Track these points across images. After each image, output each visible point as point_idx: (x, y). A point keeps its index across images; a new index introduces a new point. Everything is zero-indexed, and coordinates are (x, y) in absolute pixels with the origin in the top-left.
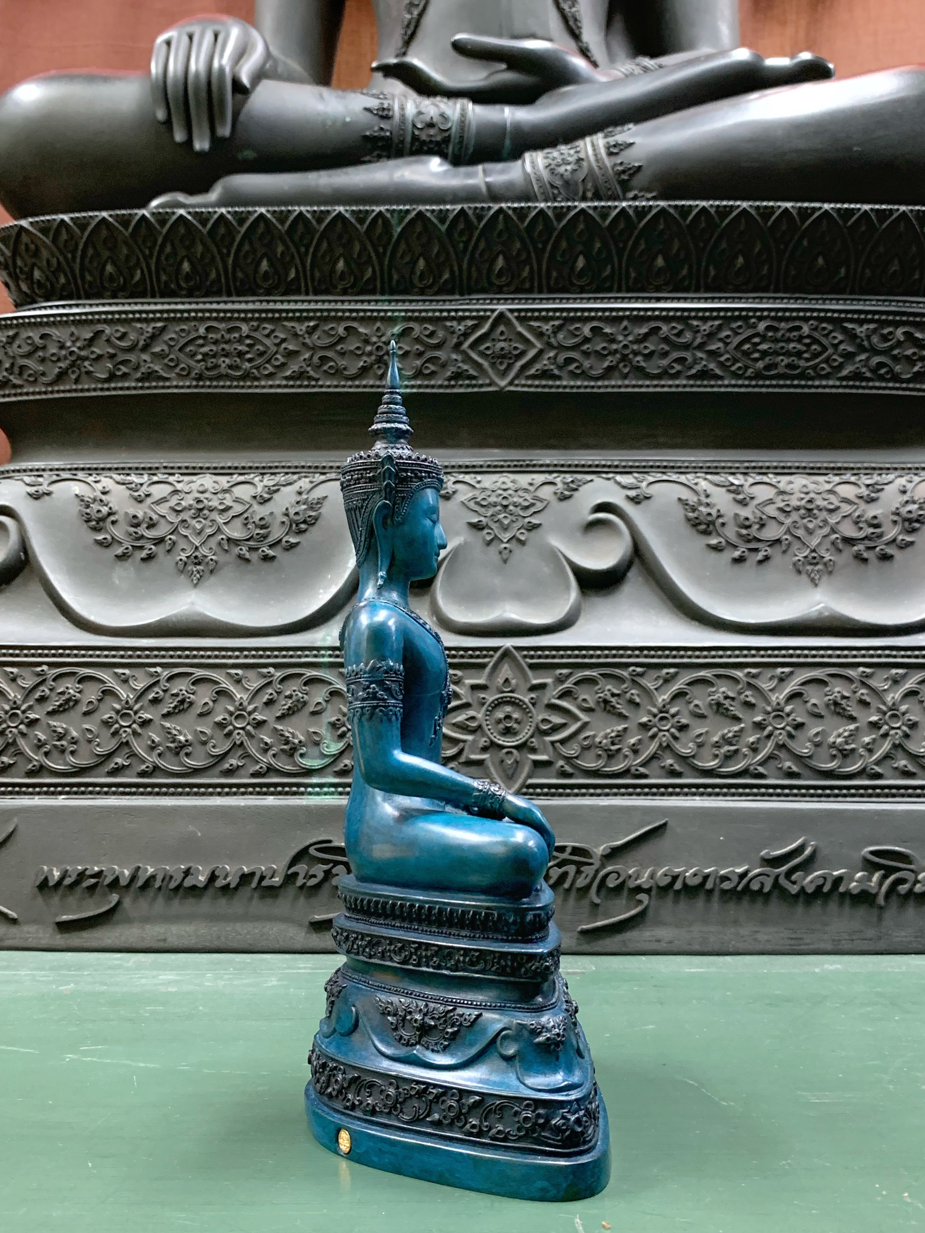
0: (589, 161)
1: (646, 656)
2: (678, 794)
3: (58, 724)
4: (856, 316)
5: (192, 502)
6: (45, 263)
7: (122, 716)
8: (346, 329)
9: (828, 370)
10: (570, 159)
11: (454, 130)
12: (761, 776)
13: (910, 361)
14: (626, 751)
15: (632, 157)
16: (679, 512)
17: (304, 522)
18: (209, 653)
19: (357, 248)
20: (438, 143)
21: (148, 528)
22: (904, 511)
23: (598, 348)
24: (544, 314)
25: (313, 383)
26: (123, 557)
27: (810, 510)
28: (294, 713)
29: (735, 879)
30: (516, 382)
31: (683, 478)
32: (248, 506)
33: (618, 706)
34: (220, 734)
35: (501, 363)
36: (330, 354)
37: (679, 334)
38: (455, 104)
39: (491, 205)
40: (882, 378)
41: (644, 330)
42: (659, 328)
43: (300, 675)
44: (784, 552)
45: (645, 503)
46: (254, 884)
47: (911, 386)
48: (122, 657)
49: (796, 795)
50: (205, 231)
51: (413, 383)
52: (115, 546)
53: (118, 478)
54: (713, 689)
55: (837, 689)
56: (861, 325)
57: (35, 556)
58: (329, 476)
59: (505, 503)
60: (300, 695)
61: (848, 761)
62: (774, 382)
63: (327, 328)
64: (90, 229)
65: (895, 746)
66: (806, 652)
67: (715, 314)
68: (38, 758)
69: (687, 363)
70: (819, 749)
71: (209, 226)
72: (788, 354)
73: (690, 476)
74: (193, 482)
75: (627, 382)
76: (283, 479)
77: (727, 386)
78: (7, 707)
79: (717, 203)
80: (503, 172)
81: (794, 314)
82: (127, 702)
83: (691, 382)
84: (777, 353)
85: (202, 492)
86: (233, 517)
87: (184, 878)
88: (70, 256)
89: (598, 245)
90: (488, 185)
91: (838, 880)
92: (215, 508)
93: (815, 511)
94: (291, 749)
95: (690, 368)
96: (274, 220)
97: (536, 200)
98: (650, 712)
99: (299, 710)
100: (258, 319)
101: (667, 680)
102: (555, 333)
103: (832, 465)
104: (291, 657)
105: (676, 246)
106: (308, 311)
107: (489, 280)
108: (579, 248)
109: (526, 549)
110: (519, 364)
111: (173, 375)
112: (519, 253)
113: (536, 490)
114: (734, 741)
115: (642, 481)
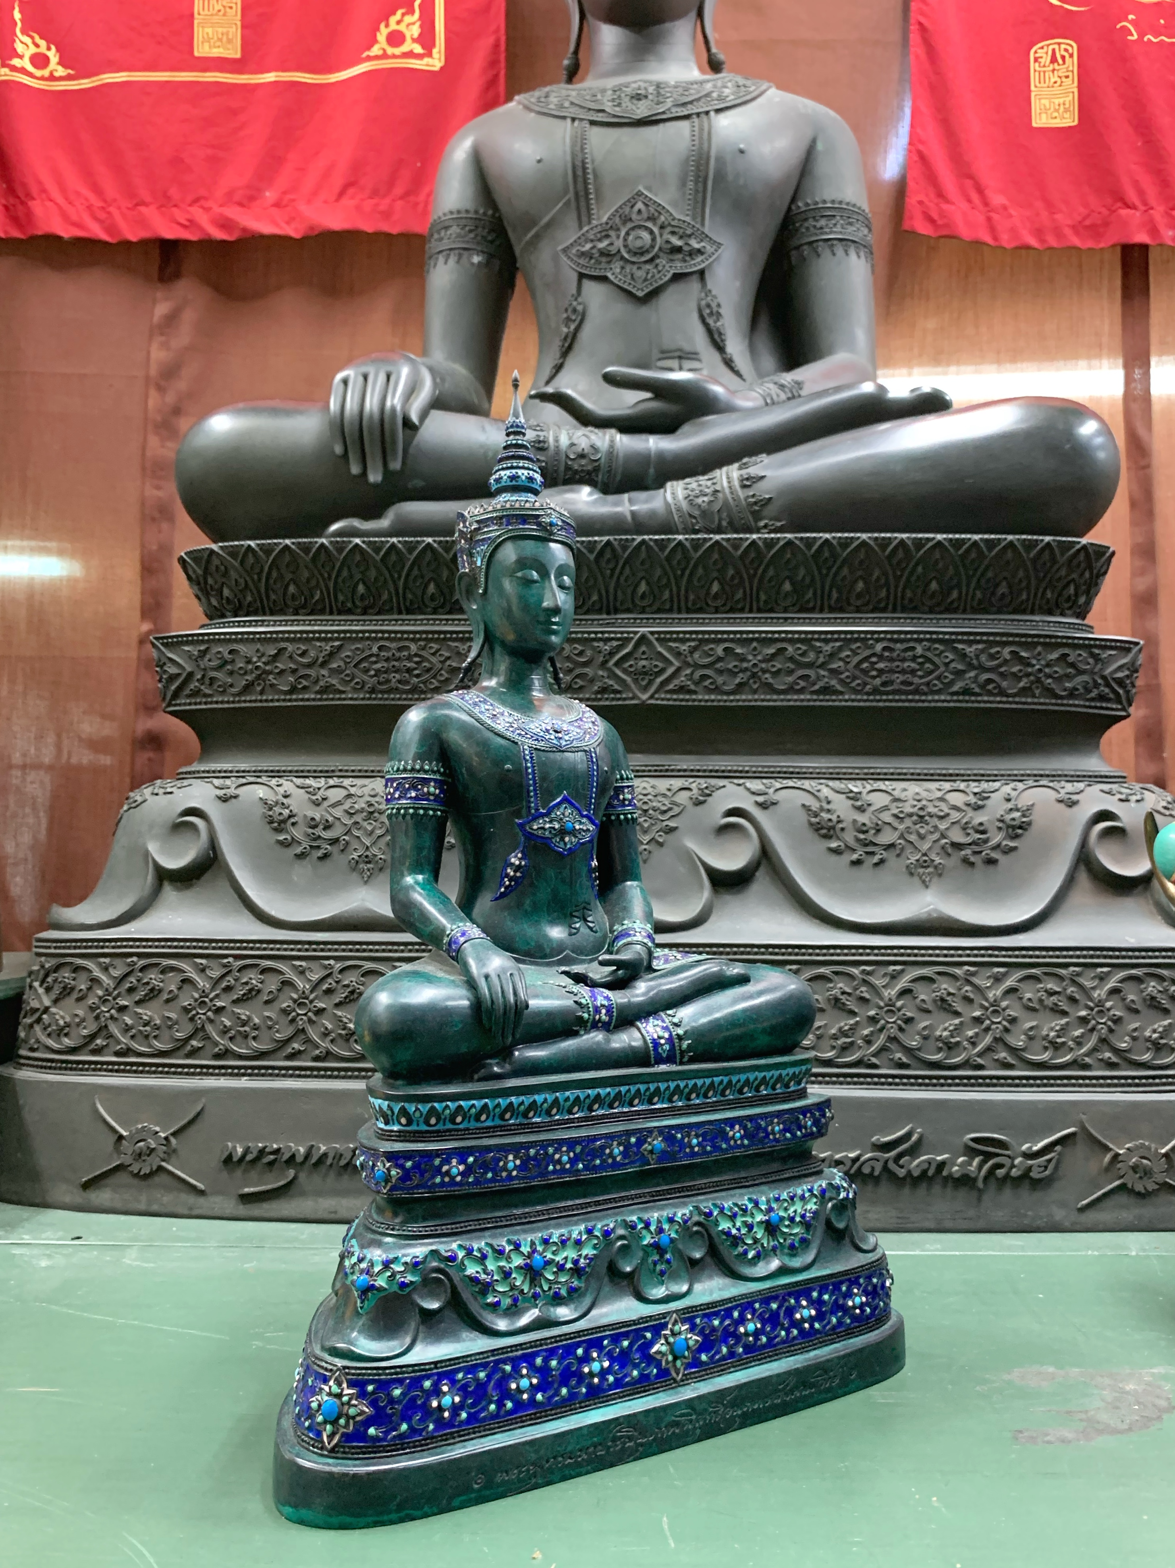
0: (724, 493)
1: (771, 954)
3: (243, 1012)
4: (965, 638)
5: (363, 805)
6: (233, 582)
7: (299, 1005)
9: (941, 686)
10: (707, 490)
11: (603, 460)
12: (875, 1066)
13: (1017, 677)
15: (763, 490)
16: (803, 817)
18: (377, 947)
20: (589, 473)
21: (324, 829)
22: (1008, 817)
23: (730, 666)
24: (681, 636)
26: (301, 856)
27: (922, 817)
29: (849, 1163)
30: (656, 696)
31: (808, 785)
35: (643, 679)
37: (803, 655)
38: (604, 434)
40: (990, 693)
41: (771, 651)
42: (786, 649)
44: (898, 855)
45: (772, 808)
47: (1017, 699)
48: (299, 950)
49: (905, 1084)
50: (378, 558)
52: (295, 844)
53: (299, 781)
54: (832, 985)
55: (944, 986)
56: (970, 646)
57: (222, 854)
59: (645, 807)
61: (953, 1053)
62: (890, 697)
64: (274, 554)
65: (996, 1040)
66: (916, 951)
67: (836, 636)
68: (223, 1042)
69: (811, 680)
70: (927, 1042)
71: (382, 553)
72: (903, 672)
73: (814, 783)
74: (364, 785)
75: (756, 697)
77: (846, 701)
78: (196, 995)
79: (839, 535)
80: (646, 501)
81: (909, 636)
82: (304, 992)
83: (815, 697)
84: (892, 671)
85: (373, 796)
87: (353, 1155)
88: (256, 577)
89: (731, 572)
90: (633, 513)
91: (942, 1165)
93: (927, 818)
95: (814, 684)
96: (440, 550)
100: (426, 639)
102: (691, 653)
103: (944, 772)
105: (802, 572)
107: (633, 602)
108: (715, 574)
109: (664, 850)
110: (659, 680)
111: (348, 689)
112: (659, 578)
113: (673, 795)
114: (850, 1034)
115: (770, 787)
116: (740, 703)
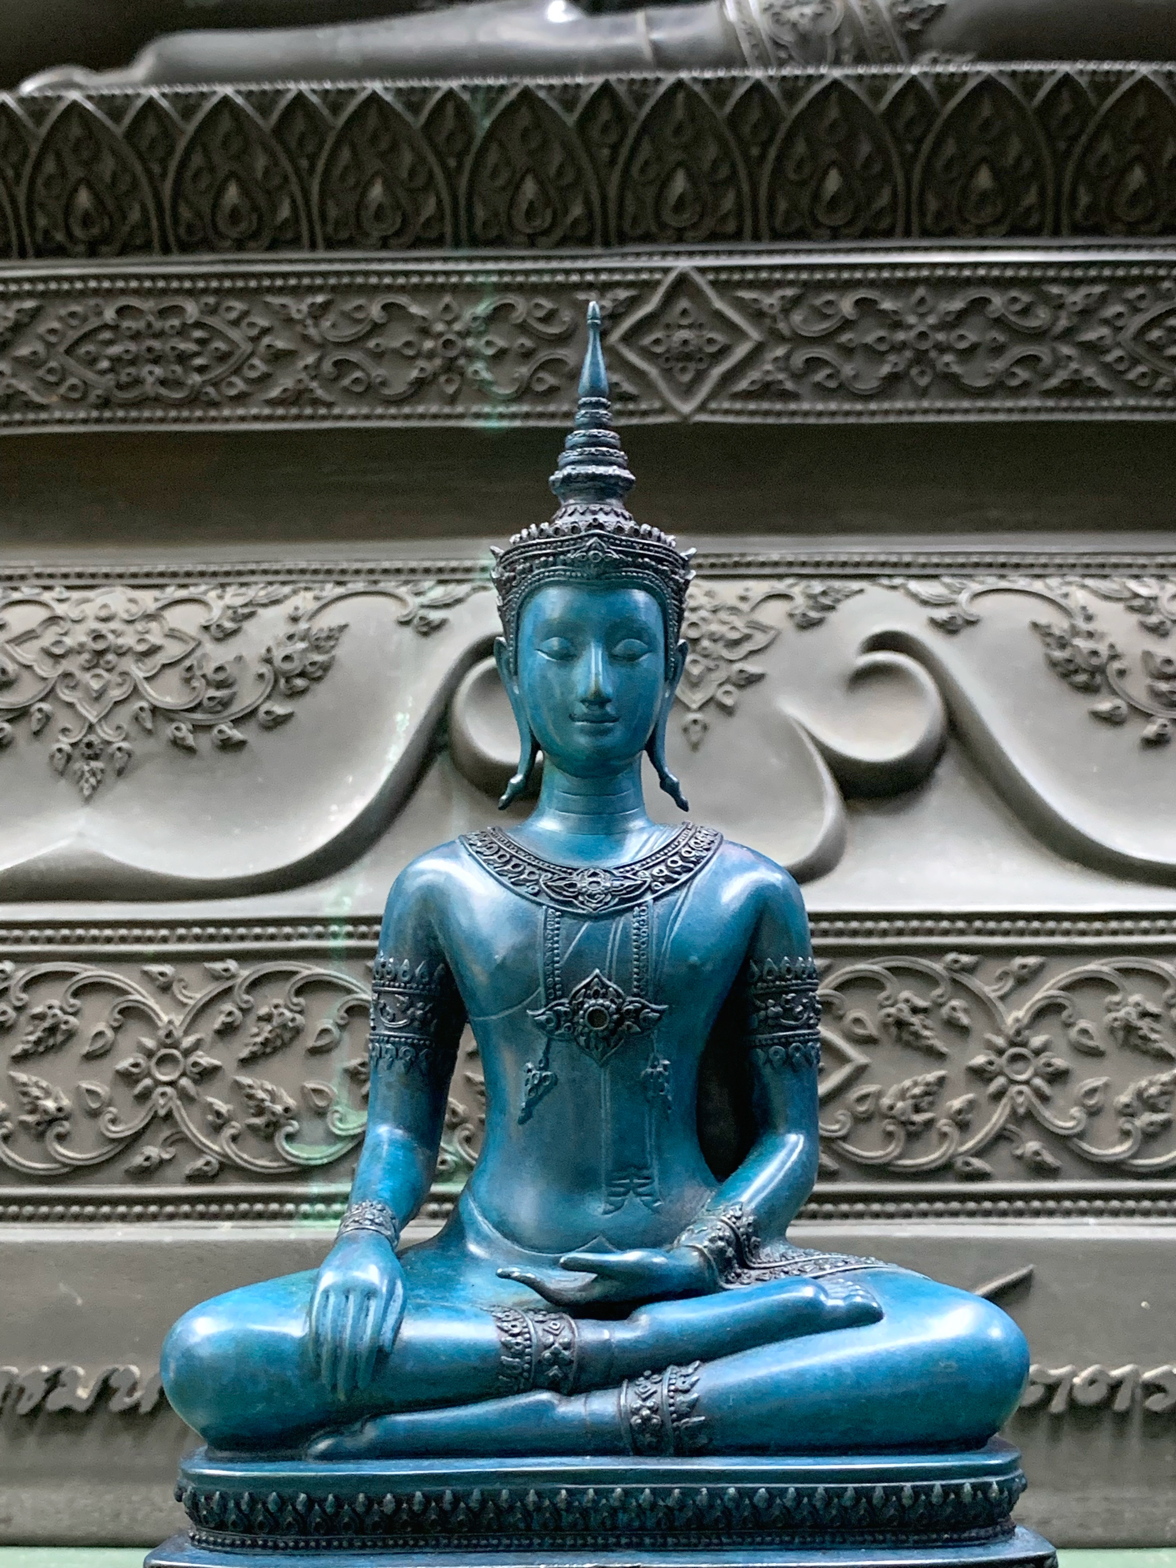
1: (979, 932)
2: (1051, 1213)
5: (84, 639)
8: (385, 307)
14: (943, 1124)
16: (1035, 650)
17: (302, 674)
18: (108, 932)
19: (407, 158)
23: (870, 339)
24: (764, 275)
25: (322, 411)
28: (275, 1050)
29: (1174, 1389)
30: (713, 405)
31: (1038, 586)
32: (193, 645)
33: (927, 1033)
34: (126, 1095)
35: (683, 370)
36: (354, 356)
37: (1025, 311)
39: (660, 74)
41: (957, 304)
42: (986, 301)
43: (288, 975)
45: (967, 633)
50: (119, 130)
51: (514, 409)
54: (1116, 998)
58: (352, 587)
60: (288, 1014)
63: (348, 306)
67: (1093, 273)
69: (1042, 365)
71: (127, 120)
73: (1053, 582)
74: (86, 601)
75: (925, 404)
76: (262, 593)
77: (1119, 410)
79: (1092, 66)
80: (682, 22)
85: (106, 620)
86: (164, 666)
87: (48, 1392)
89: (865, 148)
92: (130, 649)
94: (268, 1125)
95: (1047, 376)
97: (744, 64)
98: (990, 1046)
99: (285, 1045)
100: (217, 291)
101: (1024, 980)
102: (786, 311)
104: (272, 938)
105: (1015, 147)
106: (312, 274)
107: (657, 215)
108: (830, 154)
109: (736, 722)
110: (717, 371)
111: (54, 399)
112: (715, 165)
113: (753, 609)
114: (1161, 1103)
115: (959, 591)
116: (892, 419)
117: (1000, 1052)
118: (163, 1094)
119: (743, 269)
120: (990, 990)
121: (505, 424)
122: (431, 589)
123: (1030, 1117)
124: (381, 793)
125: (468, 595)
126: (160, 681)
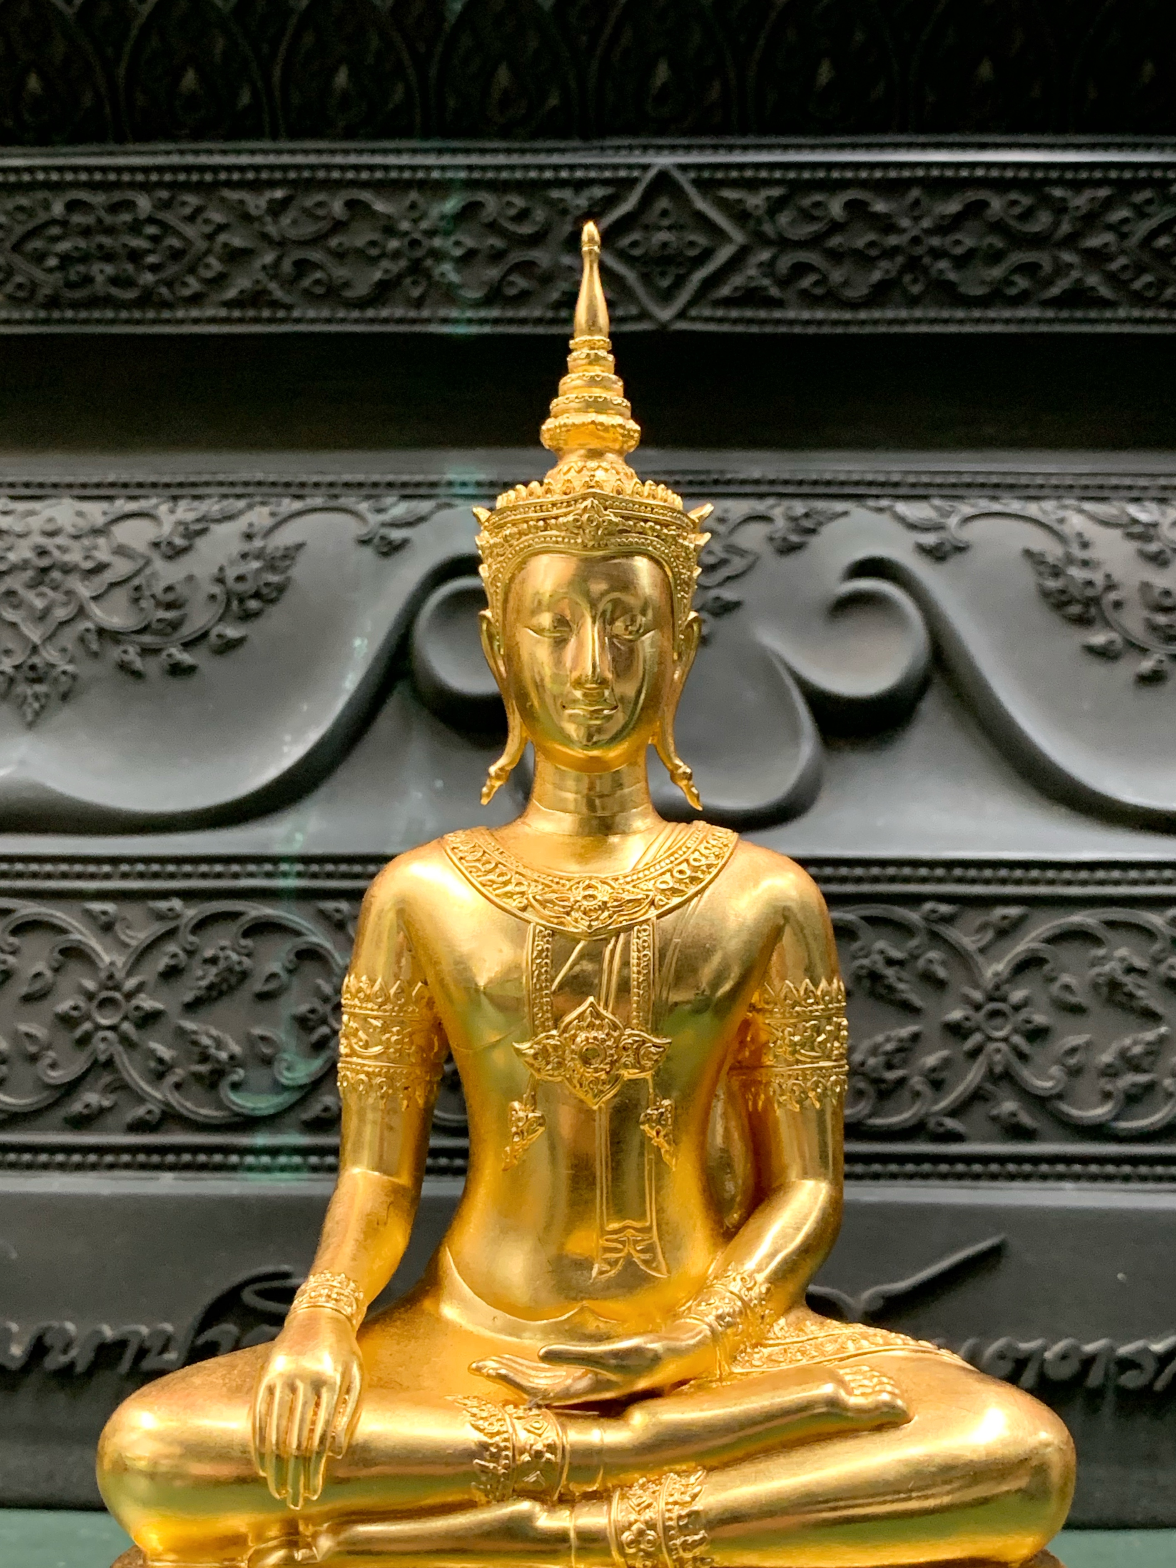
1: (960, 880)
2: (1027, 1177)
5: (28, 554)
8: (347, 204)
14: (917, 1082)
16: (1026, 578)
17: (257, 595)
18: (49, 868)
19: (374, 43)
23: (860, 243)
24: (749, 174)
25: (281, 314)
28: (221, 994)
29: (1150, 1366)
31: (1032, 509)
32: (141, 562)
33: (901, 986)
34: (65, 1040)
35: (663, 274)
36: (315, 255)
37: (1027, 215)
41: (953, 207)
42: (984, 204)
43: (234, 916)
45: (955, 560)
46: (125, 1366)
50: (70, 11)
51: (483, 313)
54: (1101, 952)
58: (310, 502)
60: (235, 957)
63: (309, 202)
69: (1043, 274)
73: (1049, 505)
74: (32, 513)
76: (216, 507)
77: (1121, 322)
85: (52, 534)
86: (113, 585)
89: (859, 37)
92: (76, 566)
94: (213, 1072)
95: (1048, 284)
98: (967, 1000)
99: (232, 989)
100: (173, 186)
101: (1004, 931)
102: (771, 213)
104: (219, 876)
105: (1018, 39)
106: (272, 168)
107: (638, 106)
108: (822, 43)
110: (698, 275)
112: (700, 52)
113: (732, 531)
114: (1145, 1063)
115: (948, 514)
116: (882, 329)
117: (978, 1007)
118: (104, 1039)
119: (728, 167)
120: (969, 942)
121: (474, 330)
122: (394, 505)
123: (1007, 1077)
124: (337, 724)
125: (432, 513)
126: (106, 602)
